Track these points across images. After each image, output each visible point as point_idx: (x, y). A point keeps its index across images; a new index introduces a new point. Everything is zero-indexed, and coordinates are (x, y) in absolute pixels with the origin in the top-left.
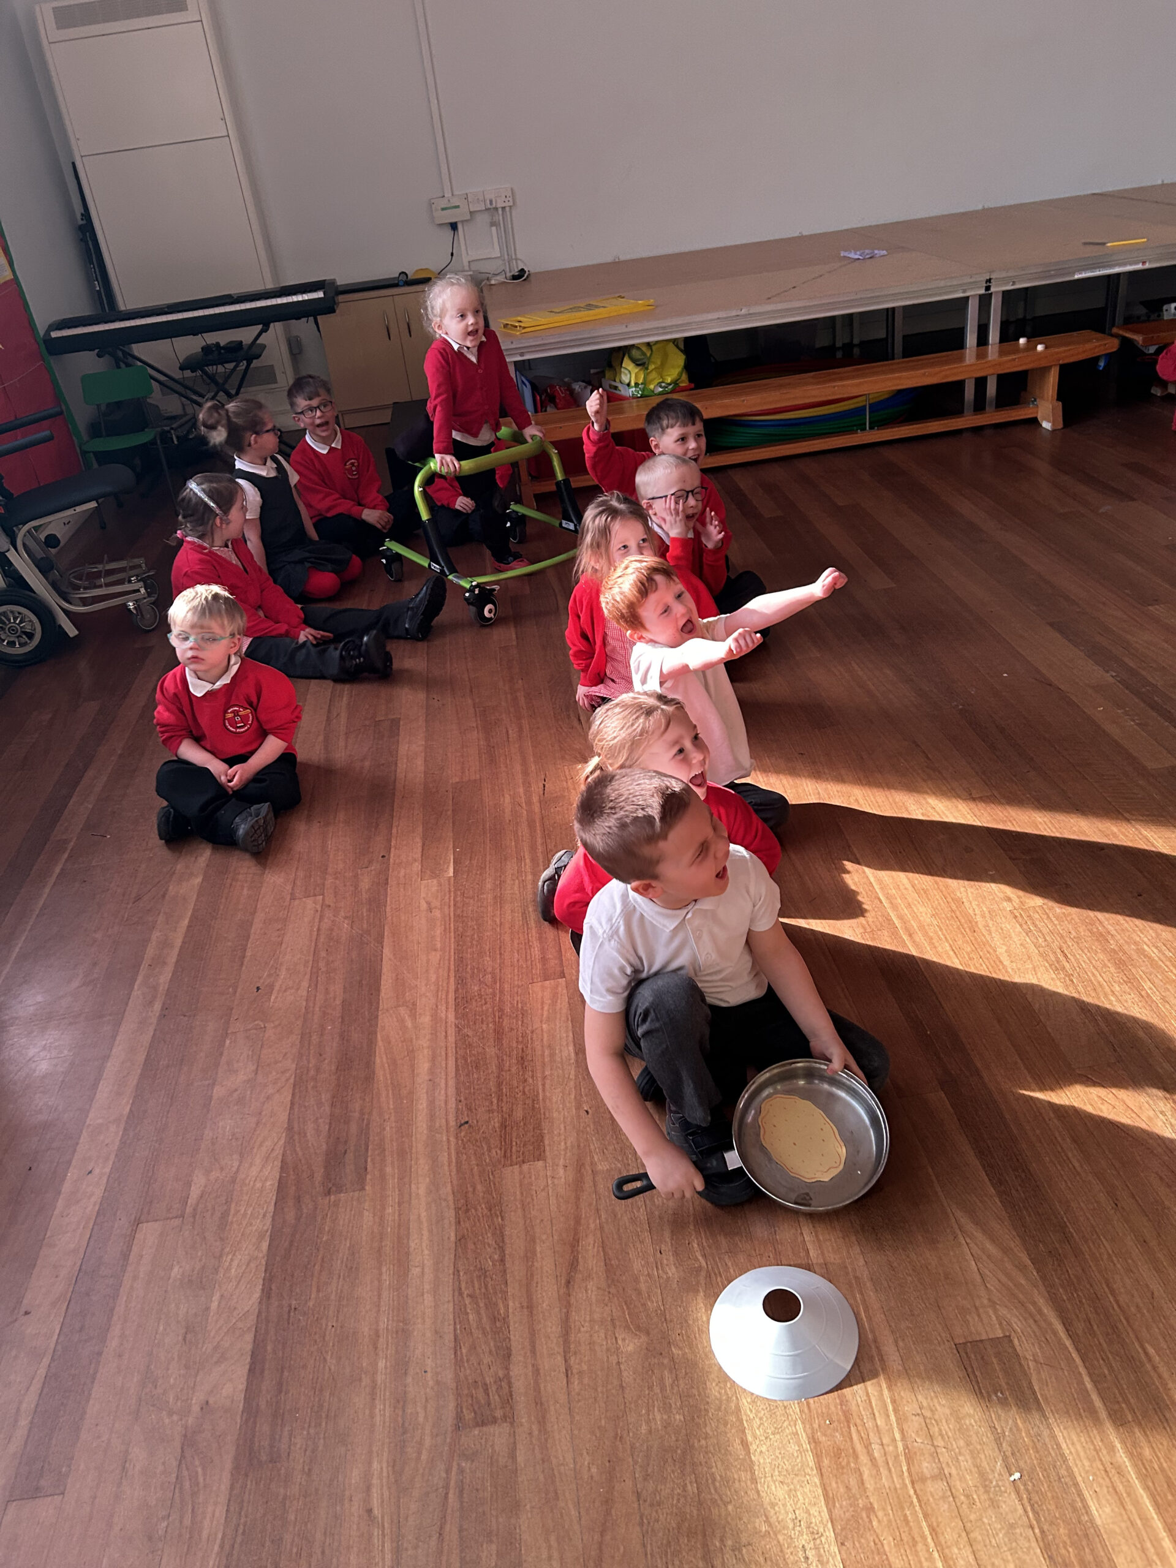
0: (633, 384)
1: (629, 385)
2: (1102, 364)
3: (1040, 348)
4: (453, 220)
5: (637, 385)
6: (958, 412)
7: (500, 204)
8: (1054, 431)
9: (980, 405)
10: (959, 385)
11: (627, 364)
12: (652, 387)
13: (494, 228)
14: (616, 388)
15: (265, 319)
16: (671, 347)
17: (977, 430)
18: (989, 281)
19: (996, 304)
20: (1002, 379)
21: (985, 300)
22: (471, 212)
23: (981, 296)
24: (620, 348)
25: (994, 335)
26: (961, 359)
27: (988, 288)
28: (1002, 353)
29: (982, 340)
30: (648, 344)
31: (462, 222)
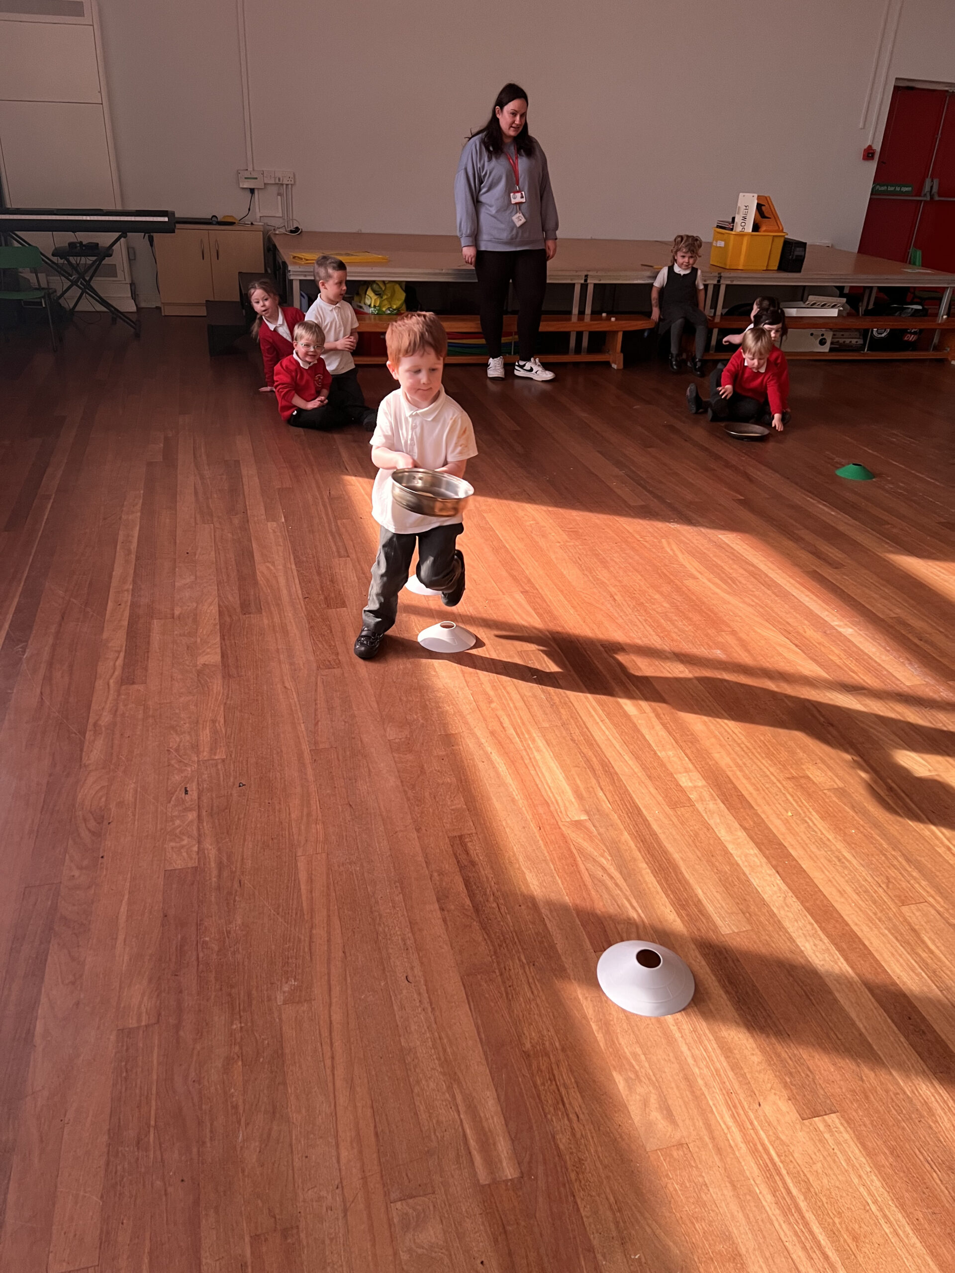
0: (372, 305)
1: (370, 306)
2: (646, 334)
3: (613, 319)
4: (252, 187)
5: (375, 307)
6: (566, 351)
7: (285, 182)
8: (618, 370)
9: (578, 349)
10: (567, 335)
11: (370, 292)
12: (384, 309)
13: (279, 197)
14: (361, 307)
15: (124, 229)
16: (397, 287)
17: (576, 364)
18: (586, 276)
19: (590, 289)
20: (592, 334)
21: (584, 287)
22: (265, 184)
23: (582, 284)
24: (365, 282)
25: (588, 311)
26: (570, 319)
27: (586, 280)
28: (592, 320)
29: (582, 312)
30: (384, 282)
31: (258, 189)
